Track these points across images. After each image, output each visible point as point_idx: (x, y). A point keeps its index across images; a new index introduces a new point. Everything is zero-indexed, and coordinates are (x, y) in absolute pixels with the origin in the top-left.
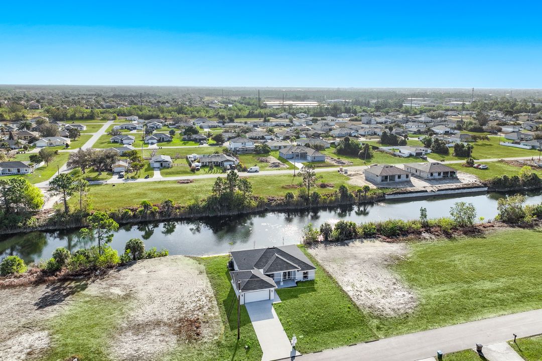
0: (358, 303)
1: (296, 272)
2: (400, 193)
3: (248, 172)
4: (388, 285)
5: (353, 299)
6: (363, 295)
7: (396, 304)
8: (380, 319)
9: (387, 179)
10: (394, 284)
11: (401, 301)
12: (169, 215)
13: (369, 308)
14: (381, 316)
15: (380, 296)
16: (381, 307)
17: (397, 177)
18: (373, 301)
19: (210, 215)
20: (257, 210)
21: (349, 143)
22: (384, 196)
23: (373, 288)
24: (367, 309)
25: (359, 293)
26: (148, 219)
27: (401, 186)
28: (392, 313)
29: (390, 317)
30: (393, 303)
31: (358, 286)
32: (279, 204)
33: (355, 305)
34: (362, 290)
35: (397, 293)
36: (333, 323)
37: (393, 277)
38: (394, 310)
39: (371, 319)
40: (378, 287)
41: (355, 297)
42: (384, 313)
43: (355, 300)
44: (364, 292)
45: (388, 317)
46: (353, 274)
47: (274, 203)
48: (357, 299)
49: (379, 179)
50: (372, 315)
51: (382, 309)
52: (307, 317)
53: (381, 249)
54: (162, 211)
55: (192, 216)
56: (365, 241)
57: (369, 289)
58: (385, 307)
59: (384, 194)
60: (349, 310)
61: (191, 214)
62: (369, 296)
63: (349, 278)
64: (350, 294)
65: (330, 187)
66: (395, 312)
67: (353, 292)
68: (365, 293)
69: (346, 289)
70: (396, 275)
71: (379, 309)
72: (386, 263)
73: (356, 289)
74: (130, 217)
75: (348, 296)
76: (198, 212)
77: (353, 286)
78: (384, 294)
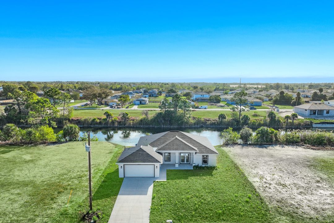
0: (263, 195)
1: (194, 154)
2: (328, 123)
3: (199, 109)
4: (309, 182)
5: (258, 190)
6: (272, 188)
7: (320, 203)
8: (293, 217)
9: (315, 114)
10: (318, 182)
11: (328, 201)
12: (125, 125)
13: (278, 202)
14: (294, 215)
15: (295, 191)
16: (296, 204)
17: (325, 112)
18: (285, 195)
19: (156, 127)
20: (194, 126)
21: (283, 96)
22: (311, 125)
23: (287, 183)
24: (275, 202)
25: (268, 185)
26: (109, 125)
27: (329, 119)
28: (312, 212)
29: (308, 217)
30: (315, 202)
31: (269, 179)
32: (213, 123)
33: (258, 196)
34: (272, 182)
35: (322, 191)
36: (220, 211)
37: (316, 175)
38: (315, 209)
39: (277, 214)
40: (295, 182)
41: (261, 188)
42: (300, 211)
43: (260, 191)
44: (274, 185)
45: (305, 216)
46: (265, 168)
47: (209, 123)
48: (262, 191)
49: (307, 113)
50: (280, 210)
51: (297, 206)
52: (188, 199)
53: (304, 153)
54: (121, 121)
55: (142, 126)
56: (286, 147)
57: (282, 183)
58: (301, 203)
59: (311, 123)
60: (248, 200)
61: (141, 125)
62: (280, 190)
63: (259, 171)
64: (256, 185)
65: (262, 116)
66: (318, 212)
67: (260, 183)
68: (276, 186)
69: (251, 179)
70: (321, 174)
71: (292, 204)
72: (308, 163)
73: (264, 180)
74: (97, 123)
75: (253, 187)
76: (147, 124)
77: (262, 178)
78: (302, 190)
